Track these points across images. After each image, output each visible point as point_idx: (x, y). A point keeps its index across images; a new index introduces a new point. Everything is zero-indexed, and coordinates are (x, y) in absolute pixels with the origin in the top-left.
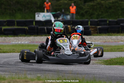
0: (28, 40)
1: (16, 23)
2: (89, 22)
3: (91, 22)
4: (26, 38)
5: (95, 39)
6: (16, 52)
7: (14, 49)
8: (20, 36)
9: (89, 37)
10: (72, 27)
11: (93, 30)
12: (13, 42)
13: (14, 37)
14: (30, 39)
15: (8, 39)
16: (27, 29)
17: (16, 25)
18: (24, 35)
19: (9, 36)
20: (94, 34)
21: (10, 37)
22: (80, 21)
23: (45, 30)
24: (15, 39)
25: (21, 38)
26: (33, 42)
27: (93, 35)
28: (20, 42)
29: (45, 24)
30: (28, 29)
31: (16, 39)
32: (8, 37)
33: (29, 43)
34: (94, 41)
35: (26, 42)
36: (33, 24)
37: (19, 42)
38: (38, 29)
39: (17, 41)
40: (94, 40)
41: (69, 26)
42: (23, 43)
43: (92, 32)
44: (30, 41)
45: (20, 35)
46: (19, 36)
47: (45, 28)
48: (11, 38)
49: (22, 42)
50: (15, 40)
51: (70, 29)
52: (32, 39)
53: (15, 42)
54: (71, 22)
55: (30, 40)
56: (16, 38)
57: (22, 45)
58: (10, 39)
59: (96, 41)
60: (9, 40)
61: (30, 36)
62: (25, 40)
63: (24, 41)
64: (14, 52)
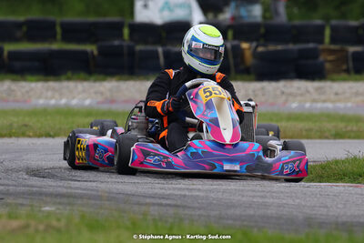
0: (96, 93)
1: (59, 30)
2: (327, 32)
3: (334, 29)
4: (86, 84)
5: (336, 94)
6: (30, 137)
7: (26, 126)
8: (69, 79)
9: (316, 84)
10: (257, 47)
11: (330, 61)
12: (41, 102)
13: (46, 80)
14: (102, 89)
15: (24, 90)
16: (92, 52)
17: (59, 36)
18: (82, 75)
19: (29, 77)
20: (335, 76)
21: (32, 81)
22: (295, 27)
23: (158, 58)
24: (47, 90)
25: (71, 84)
26: (112, 101)
27: (333, 80)
28: (63, 101)
29: (164, 35)
30: (96, 52)
31: (54, 89)
32: (25, 80)
33: (98, 103)
34: (333, 102)
35: (87, 102)
36: (120, 36)
37: (61, 99)
38: (132, 52)
39: (57, 95)
40: (332, 97)
41: (245, 45)
42: (74, 102)
43: (328, 66)
44: (100, 98)
45: (69, 74)
46: (63, 77)
47: (160, 50)
48: (33, 85)
49: (74, 98)
50: (50, 94)
51: (248, 54)
52: (110, 90)
53: (46, 98)
54: (262, 30)
55: (102, 93)
56: (52, 84)
57: (68, 112)
58: (32, 89)
59: (339, 101)
60: (27, 92)
61: (104, 80)
62: (84, 91)
63: (80, 96)
64: (24, 135)
